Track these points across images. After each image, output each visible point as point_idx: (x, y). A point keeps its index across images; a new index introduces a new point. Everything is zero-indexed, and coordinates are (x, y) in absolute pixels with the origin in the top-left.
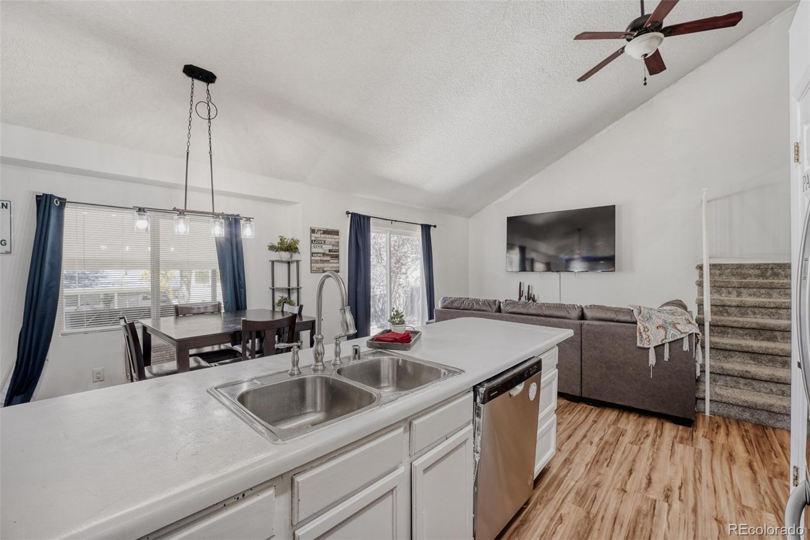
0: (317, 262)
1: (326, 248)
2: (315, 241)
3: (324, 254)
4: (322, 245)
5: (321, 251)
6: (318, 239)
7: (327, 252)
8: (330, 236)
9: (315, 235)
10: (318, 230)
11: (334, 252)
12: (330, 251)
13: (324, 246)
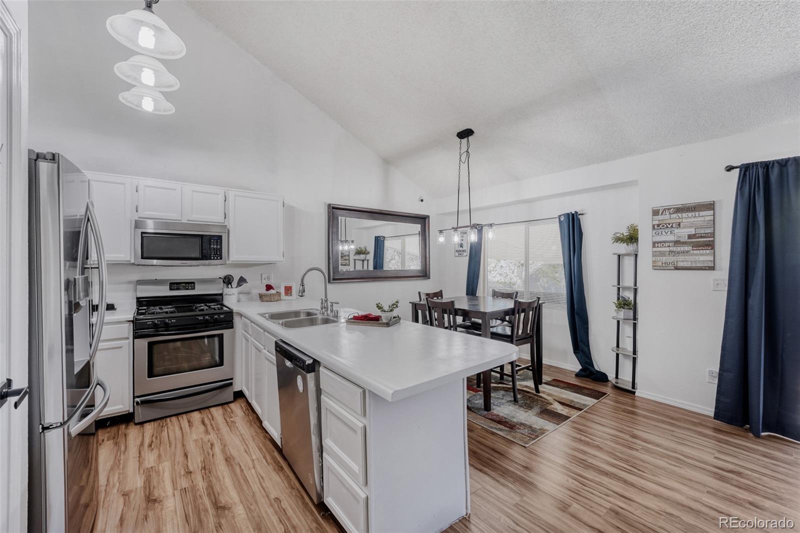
0: (662, 254)
1: (683, 233)
2: (658, 225)
3: (677, 243)
4: (673, 229)
5: (672, 238)
6: (665, 222)
7: (686, 239)
8: (690, 214)
9: (660, 217)
10: (665, 210)
11: (702, 237)
12: (690, 237)
13: (676, 231)
